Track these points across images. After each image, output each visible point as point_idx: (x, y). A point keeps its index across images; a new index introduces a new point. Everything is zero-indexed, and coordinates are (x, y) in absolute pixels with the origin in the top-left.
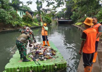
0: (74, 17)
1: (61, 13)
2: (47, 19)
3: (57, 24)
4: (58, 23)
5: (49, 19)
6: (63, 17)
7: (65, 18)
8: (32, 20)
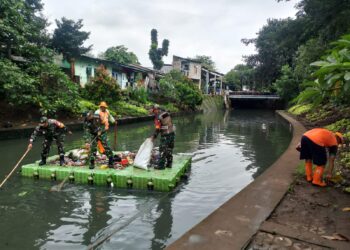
0: (287, 85)
1: (243, 72)
2: (184, 91)
3: (224, 108)
4: (227, 106)
5: (189, 93)
6: (249, 84)
7: (255, 89)
8: (117, 93)
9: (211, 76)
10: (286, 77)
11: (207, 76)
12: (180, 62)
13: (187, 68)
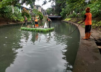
5: (41, 15)
6: (52, 13)
9: (44, 11)
10: (63, 11)
11: (43, 11)
12: (36, 6)
13: (38, 8)
